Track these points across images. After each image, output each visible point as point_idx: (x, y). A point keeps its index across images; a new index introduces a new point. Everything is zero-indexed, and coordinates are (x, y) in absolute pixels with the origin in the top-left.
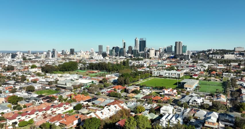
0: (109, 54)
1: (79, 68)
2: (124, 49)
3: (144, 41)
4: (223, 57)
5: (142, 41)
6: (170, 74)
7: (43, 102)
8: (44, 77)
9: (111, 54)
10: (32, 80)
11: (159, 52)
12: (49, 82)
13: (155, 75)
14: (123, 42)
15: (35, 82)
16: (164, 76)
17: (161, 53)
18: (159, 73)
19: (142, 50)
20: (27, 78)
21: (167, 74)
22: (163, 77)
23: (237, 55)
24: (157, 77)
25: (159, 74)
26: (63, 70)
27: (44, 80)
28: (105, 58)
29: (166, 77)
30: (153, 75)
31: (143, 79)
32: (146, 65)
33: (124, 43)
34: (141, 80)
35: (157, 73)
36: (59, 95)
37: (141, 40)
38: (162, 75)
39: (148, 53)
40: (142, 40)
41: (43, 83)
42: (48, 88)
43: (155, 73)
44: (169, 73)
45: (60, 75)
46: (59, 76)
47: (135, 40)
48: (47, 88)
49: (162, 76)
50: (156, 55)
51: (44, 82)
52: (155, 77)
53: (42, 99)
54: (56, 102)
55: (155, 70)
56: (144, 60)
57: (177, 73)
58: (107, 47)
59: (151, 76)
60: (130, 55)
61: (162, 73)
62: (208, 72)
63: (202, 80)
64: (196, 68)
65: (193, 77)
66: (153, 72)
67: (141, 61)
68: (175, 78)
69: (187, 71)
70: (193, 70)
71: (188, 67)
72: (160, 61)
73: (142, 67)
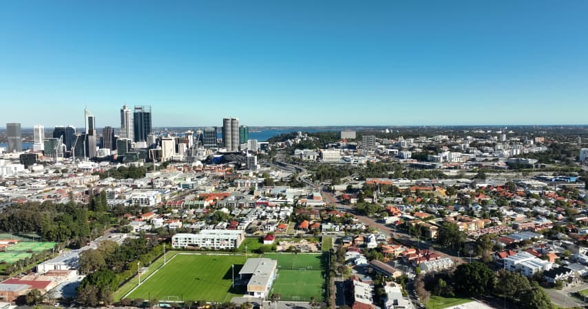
0: (43, 152)
2: (90, 137)
3: (144, 114)
4: (320, 157)
5: (141, 114)
6: (215, 241)
9: (50, 150)
11: (185, 145)
13: (179, 245)
14: (88, 116)
16: (201, 246)
17: (191, 148)
18: (188, 240)
19: (142, 138)
22: (198, 250)
24: (183, 249)
25: (187, 243)
28: (30, 167)
29: (206, 250)
30: (173, 246)
32: (154, 200)
33: (90, 119)
35: (184, 240)
37: (137, 110)
38: (197, 245)
39: (159, 148)
40: (139, 110)
43: (179, 240)
44: (213, 240)
49: (197, 248)
50: (177, 150)
52: (179, 250)
55: (179, 224)
56: (147, 175)
57: (230, 237)
58: (37, 130)
59: (167, 250)
60: (107, 152)
61: (195, 238)
62: (293, 221)
63: (283, 251)
64: (271, 212)
65: (266, 242)
66: (173, 238)
67: (139, 182)
68: (227, 250)
69: (251, 220)
70: (264, 218)
71: (253, 206)
72: (188, 181)
73: (145, 211)
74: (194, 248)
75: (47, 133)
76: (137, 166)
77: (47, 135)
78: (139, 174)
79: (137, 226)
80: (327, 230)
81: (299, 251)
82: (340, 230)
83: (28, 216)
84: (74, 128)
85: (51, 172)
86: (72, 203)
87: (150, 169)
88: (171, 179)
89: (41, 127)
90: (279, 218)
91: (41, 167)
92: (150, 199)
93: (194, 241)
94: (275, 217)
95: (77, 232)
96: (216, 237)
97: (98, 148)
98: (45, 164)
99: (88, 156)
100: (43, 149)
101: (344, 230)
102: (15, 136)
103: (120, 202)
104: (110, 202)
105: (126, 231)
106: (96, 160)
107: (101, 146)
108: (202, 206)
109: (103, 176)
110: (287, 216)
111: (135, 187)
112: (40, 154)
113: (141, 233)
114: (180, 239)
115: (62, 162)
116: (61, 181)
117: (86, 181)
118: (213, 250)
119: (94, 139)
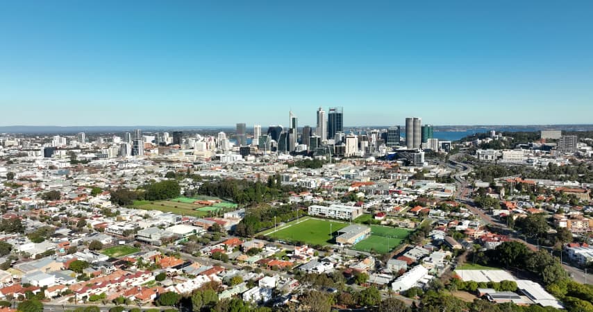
0: (258, 146)
1: (182, 192)
2: (290, 135)
3: (337, 114)
4: (501, 157)
5: (334, 114)
7: (116, 269)
8: (116, 219)
10: (97, 225)
12: (124, 232)
13: (313, 213)
14: (292, 117)
15: (100, 229)
16: (327, 215)
18: (319, 210)
19: (334, 136)
20: (88, 221)
21: (332, 213)
22: (325, 218)
23: (537, 151)
24: (315, 216)
25: (318, 212)
26: (152, 198)
27: (116, 227)
29: (330, 218)
30: (309, 213)
31: (286, 222)
32: (314, 184)
33: (294, 119)
34: (283, 224)
35: (316, 210)
36: (138, 257)
37: (331, 112)
38: (324, 214)
39: (343, 145)
40: (333, 112)
41: (114, 232)
42: (123, 242)
44: (336, 211)
45: (143, 212)
46: (141, 216)
47: (318, 113)
48: (121, 243)
49: (324, 216)
50: (359, 147)
51: (116, 231)
52: (312, 216)
53: (115, 265)
54: (133, 268)
55: (321, 200)
56: (324, 166)
57: (348, 211)
58: (256, 128)
59: (304, 215)
60: (304, 147)
61: (324, 209)
62: (410, 206)
63: (385, 225)
64: (396, 198)
65: (376, 218)
66: (309, 208)
67: (313, 171)
68: (345, 220)
69: (377, 203)
70: (387, 202)
71: (387, 193)
72: (352, 172)
73: (304, 190)
74: (322, 216)
75: (263, 131)
76: (320, 159)
77: (262, 133)
78: (317, 164)
79: (294, 199)
80: (434, 215)
81: (397, 226)
82: (445, 216)
83: (229, 187)
84: (283, 127)
85: (258, 161)
86: (259, 182)
87: (327, 162)
88: (339, 170)
89: (259, 126)
90: (399, 203)
91: (253, 158)
92: (312, 183)
93: (323, 211)
94: (396, 202)
95: (253, 200)
96: (339, 209)
97: (297, 144)
98: (257, 156)
99: (288, 150)
100: (258, 144)
101: (448, 216)
102: (241, 133)
103: (293, 183)
104: (284, 183)
105: (284, 202)
106: (294, 153)
107: (300, 143)
108: (347, 190)
109: (290, 165)
110: (406, 202)
111: (309, 175)
112: (256, 148)
113: (294, 204)
114: (314, 210)
115: (269, 155)
116: (262, 167)
117: (278, 168)
118: (335, 219)
119: (293, 136)
